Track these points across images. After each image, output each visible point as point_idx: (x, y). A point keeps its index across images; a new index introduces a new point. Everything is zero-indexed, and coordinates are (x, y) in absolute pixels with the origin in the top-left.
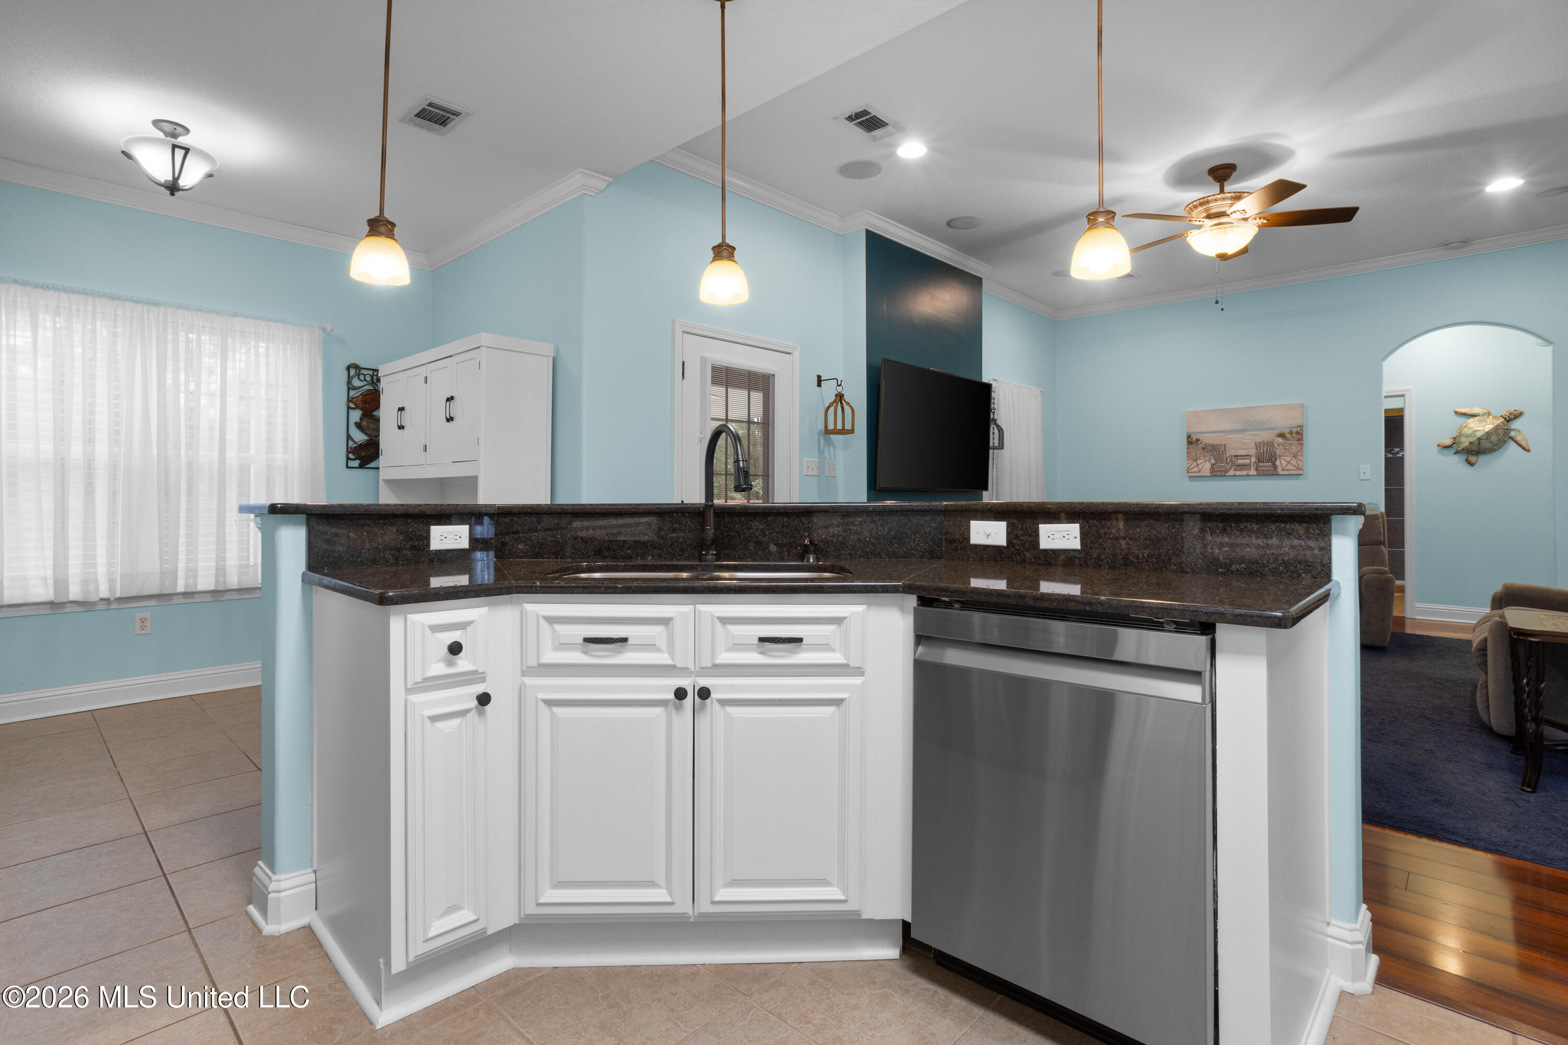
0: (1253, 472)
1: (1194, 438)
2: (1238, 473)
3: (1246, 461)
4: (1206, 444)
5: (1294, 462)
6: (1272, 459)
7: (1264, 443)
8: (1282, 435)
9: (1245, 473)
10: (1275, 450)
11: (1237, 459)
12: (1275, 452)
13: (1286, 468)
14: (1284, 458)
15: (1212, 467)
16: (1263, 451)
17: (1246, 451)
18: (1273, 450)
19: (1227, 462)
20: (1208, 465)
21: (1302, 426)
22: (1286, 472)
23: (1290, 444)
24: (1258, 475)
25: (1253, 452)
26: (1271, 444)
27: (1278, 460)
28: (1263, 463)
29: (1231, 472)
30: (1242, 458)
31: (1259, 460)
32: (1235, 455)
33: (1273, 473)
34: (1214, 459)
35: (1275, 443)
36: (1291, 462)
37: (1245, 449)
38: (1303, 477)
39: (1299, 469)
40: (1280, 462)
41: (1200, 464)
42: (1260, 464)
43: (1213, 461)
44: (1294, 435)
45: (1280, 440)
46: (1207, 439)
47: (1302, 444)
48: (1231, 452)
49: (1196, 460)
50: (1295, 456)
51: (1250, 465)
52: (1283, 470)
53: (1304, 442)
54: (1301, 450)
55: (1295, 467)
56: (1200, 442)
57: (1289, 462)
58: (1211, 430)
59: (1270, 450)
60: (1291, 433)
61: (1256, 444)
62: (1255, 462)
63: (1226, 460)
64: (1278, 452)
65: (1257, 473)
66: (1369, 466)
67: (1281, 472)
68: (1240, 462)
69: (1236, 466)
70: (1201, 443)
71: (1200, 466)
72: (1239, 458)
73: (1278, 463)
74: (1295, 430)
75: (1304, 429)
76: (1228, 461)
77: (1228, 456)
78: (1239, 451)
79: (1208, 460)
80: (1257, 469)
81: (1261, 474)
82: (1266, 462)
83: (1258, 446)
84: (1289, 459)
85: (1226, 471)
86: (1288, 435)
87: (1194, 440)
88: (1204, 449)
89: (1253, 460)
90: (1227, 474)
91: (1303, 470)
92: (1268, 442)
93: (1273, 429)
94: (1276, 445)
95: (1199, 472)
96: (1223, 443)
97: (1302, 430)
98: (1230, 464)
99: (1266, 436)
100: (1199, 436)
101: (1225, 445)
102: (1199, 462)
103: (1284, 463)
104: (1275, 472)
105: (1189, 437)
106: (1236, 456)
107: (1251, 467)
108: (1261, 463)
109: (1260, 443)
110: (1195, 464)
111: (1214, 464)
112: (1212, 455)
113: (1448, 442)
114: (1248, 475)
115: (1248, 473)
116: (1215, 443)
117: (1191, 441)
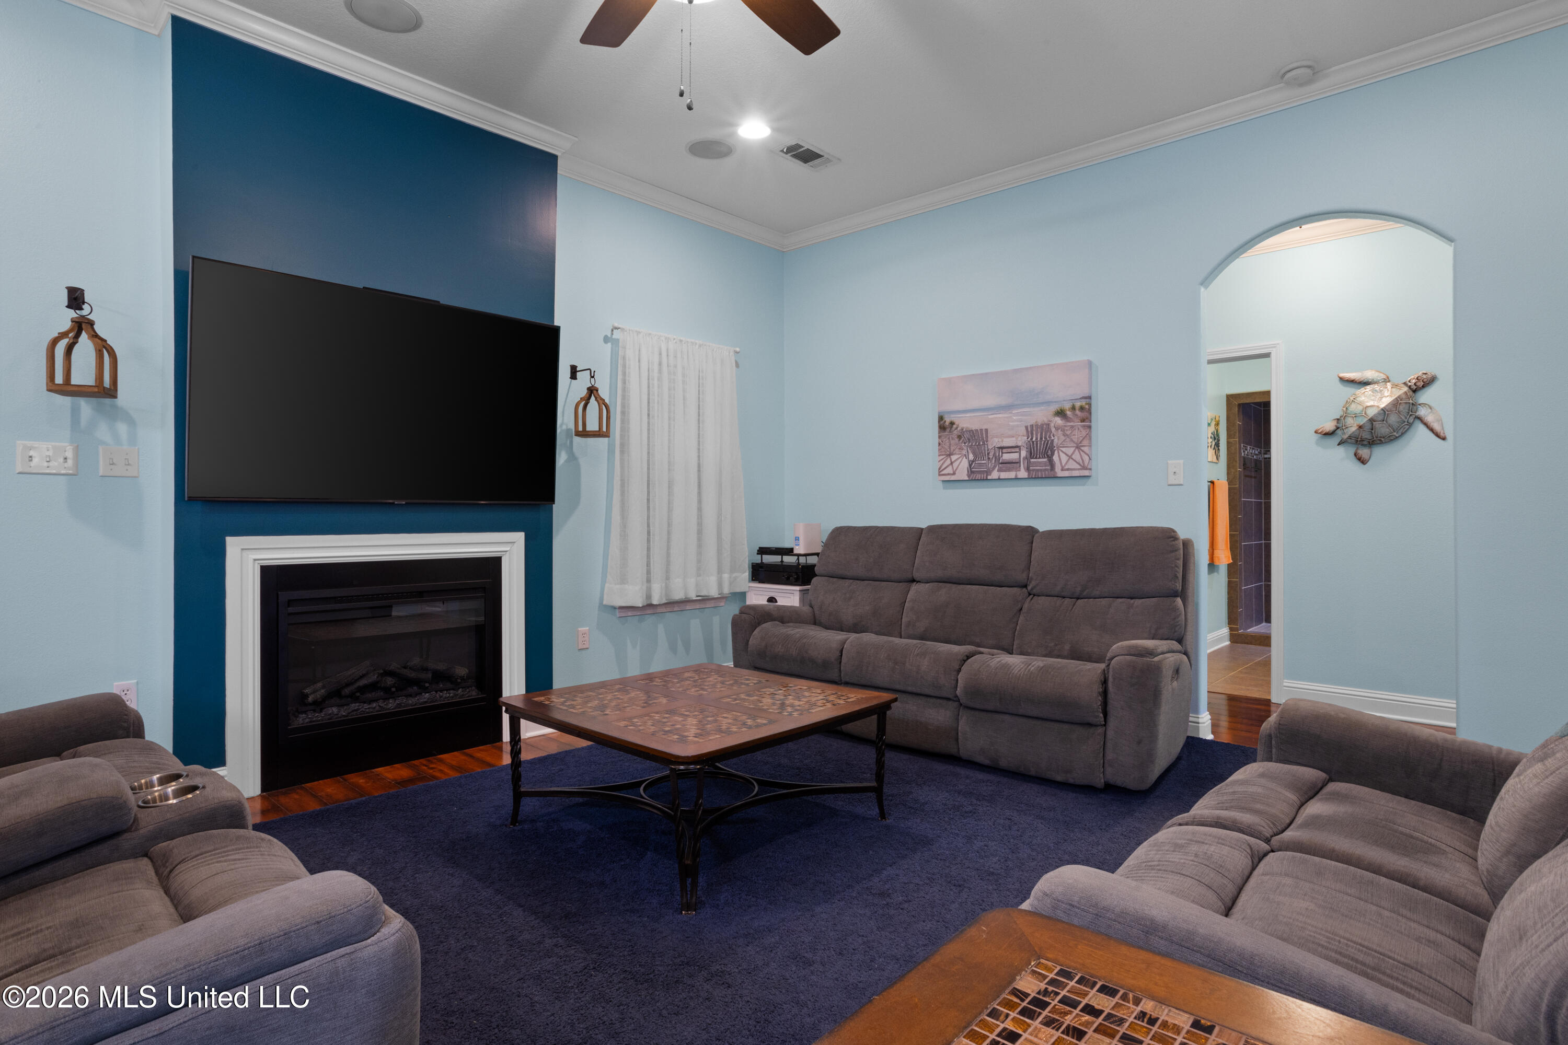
0: (1023, 474)
1: (948, 420)
2: (1004, 475)
3: (1014, 456)
4: (962, 430)
5: (1077, 456)
6: (1048, 451)
7: (1037, 425)
8: (1061, 413)
9: (1012, 475)
10: (1053, 438)
11: (1002, 453)
12: (1053, 440)
13: (1066, 467)
14: (1064, 449)
15: (970, 465)
16: (1037, 439)
17: (1014, 439)
18: (1050, 437)
19: (989, 458)
20: (965, 464)
21: (1090, 398)
22: (1066, 474)
23: (1072, 427)
24: (1030, 478)
25: (1022, 440)
26: (1045, 428)
27: (1056, 452)
28: (1036, 458)
29: (995, 474)
30: (1009, 450)
31: (1031, 455)
32: (999, 446)
33: (1048, 475)
34: (974, 453)
35: (1052, 425)
36: (1071, 460)
37: (1013, 437)
38: (1090, 480)
39: (1084, 468)
40: (1059, 456)
41: (955, 461)
42: (1032, 460)
43: (971, 457)
44: (1078, 412)
45: (1058, 421)
46: (965, 422)
47: (1090, 427)
48: (994, 442)
49: (950, 455)
50: (1078, 447)
51: (1019, 462)
52: (1062, 470)
53: (1093, 424)
54: (1089, 436)
55: (1078, 463)
56: (955, 426)
57: (1070, 457)
58: (969, 407)
59: (1046, 438)
60: (1073, 408)
61: (1027, 427)
62: (1026, 458)
63: (988, 454)
64: (1056, 441)
65: (1029, 475)
66: (1181, 461)
67: (1060, 473)
68: (1006, 457)
69: (1002, 463)
70: (956, 428)
71: (955, 465)
72: (1004, 451)
73: (1055, 458)
74: (1078, 404)
75: (1093, 402)
76: (991, 456)
77: (990, 447)
78: (1005, 440)
79: (965, 455)
80: (1028, 469)
81: (1035, 476)
82: (1039, 458)
83: (1030, 430)
84: (1070, 451)
85: (988, 472)
86: (1069, 413)
87: (947, 423)
88: (959, 437)
89: (1024, 453)
90: (989, 477)
91: (1090, 469)
92: (1042, 425)
93: (1048, 403)
94: (1053, 430)
95: (954, 474)
96: (984, 427)
97: (1090, 405)
98: (993, 461)
99: (1041, 415)
100: (952, 418)
101: (987, 430)
102: (954, 458)
103: (1064, 458)
104: (1051, 474)
105: (941, 418)
106: (1002, 448)
107: (1020, 466)
108: (1033, 458)
109: (1032, 426)
110: (948, 462)
111: (973, 461)
112: (971, 447)
113: (1330, 426)
114: (1016, 479)
115: (1016, 475)
116: (974, 427)
117: (944, 426)
